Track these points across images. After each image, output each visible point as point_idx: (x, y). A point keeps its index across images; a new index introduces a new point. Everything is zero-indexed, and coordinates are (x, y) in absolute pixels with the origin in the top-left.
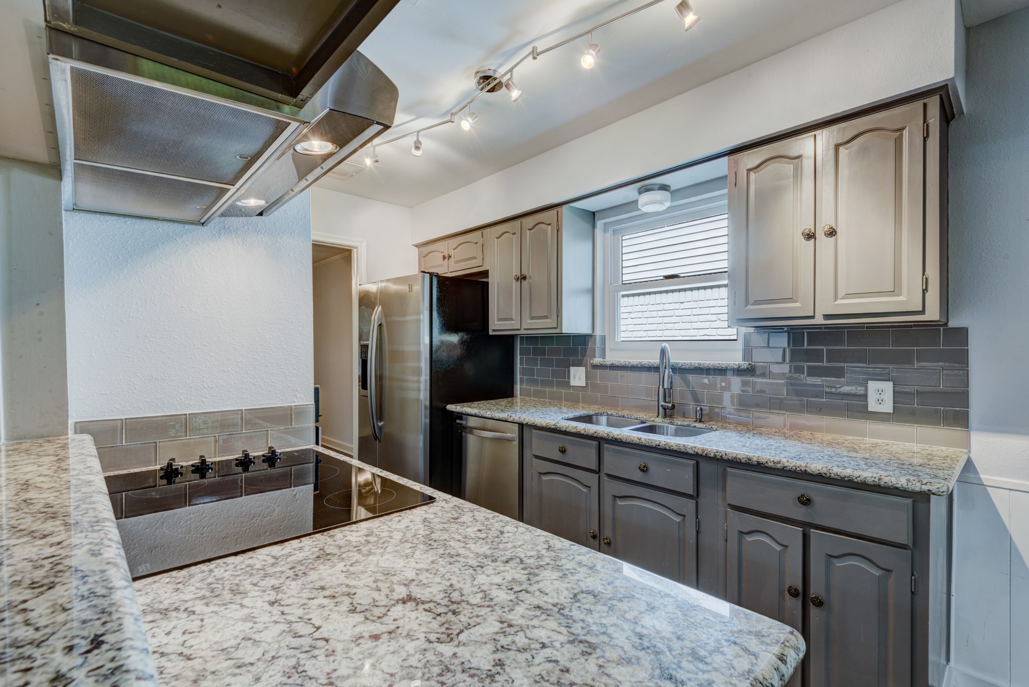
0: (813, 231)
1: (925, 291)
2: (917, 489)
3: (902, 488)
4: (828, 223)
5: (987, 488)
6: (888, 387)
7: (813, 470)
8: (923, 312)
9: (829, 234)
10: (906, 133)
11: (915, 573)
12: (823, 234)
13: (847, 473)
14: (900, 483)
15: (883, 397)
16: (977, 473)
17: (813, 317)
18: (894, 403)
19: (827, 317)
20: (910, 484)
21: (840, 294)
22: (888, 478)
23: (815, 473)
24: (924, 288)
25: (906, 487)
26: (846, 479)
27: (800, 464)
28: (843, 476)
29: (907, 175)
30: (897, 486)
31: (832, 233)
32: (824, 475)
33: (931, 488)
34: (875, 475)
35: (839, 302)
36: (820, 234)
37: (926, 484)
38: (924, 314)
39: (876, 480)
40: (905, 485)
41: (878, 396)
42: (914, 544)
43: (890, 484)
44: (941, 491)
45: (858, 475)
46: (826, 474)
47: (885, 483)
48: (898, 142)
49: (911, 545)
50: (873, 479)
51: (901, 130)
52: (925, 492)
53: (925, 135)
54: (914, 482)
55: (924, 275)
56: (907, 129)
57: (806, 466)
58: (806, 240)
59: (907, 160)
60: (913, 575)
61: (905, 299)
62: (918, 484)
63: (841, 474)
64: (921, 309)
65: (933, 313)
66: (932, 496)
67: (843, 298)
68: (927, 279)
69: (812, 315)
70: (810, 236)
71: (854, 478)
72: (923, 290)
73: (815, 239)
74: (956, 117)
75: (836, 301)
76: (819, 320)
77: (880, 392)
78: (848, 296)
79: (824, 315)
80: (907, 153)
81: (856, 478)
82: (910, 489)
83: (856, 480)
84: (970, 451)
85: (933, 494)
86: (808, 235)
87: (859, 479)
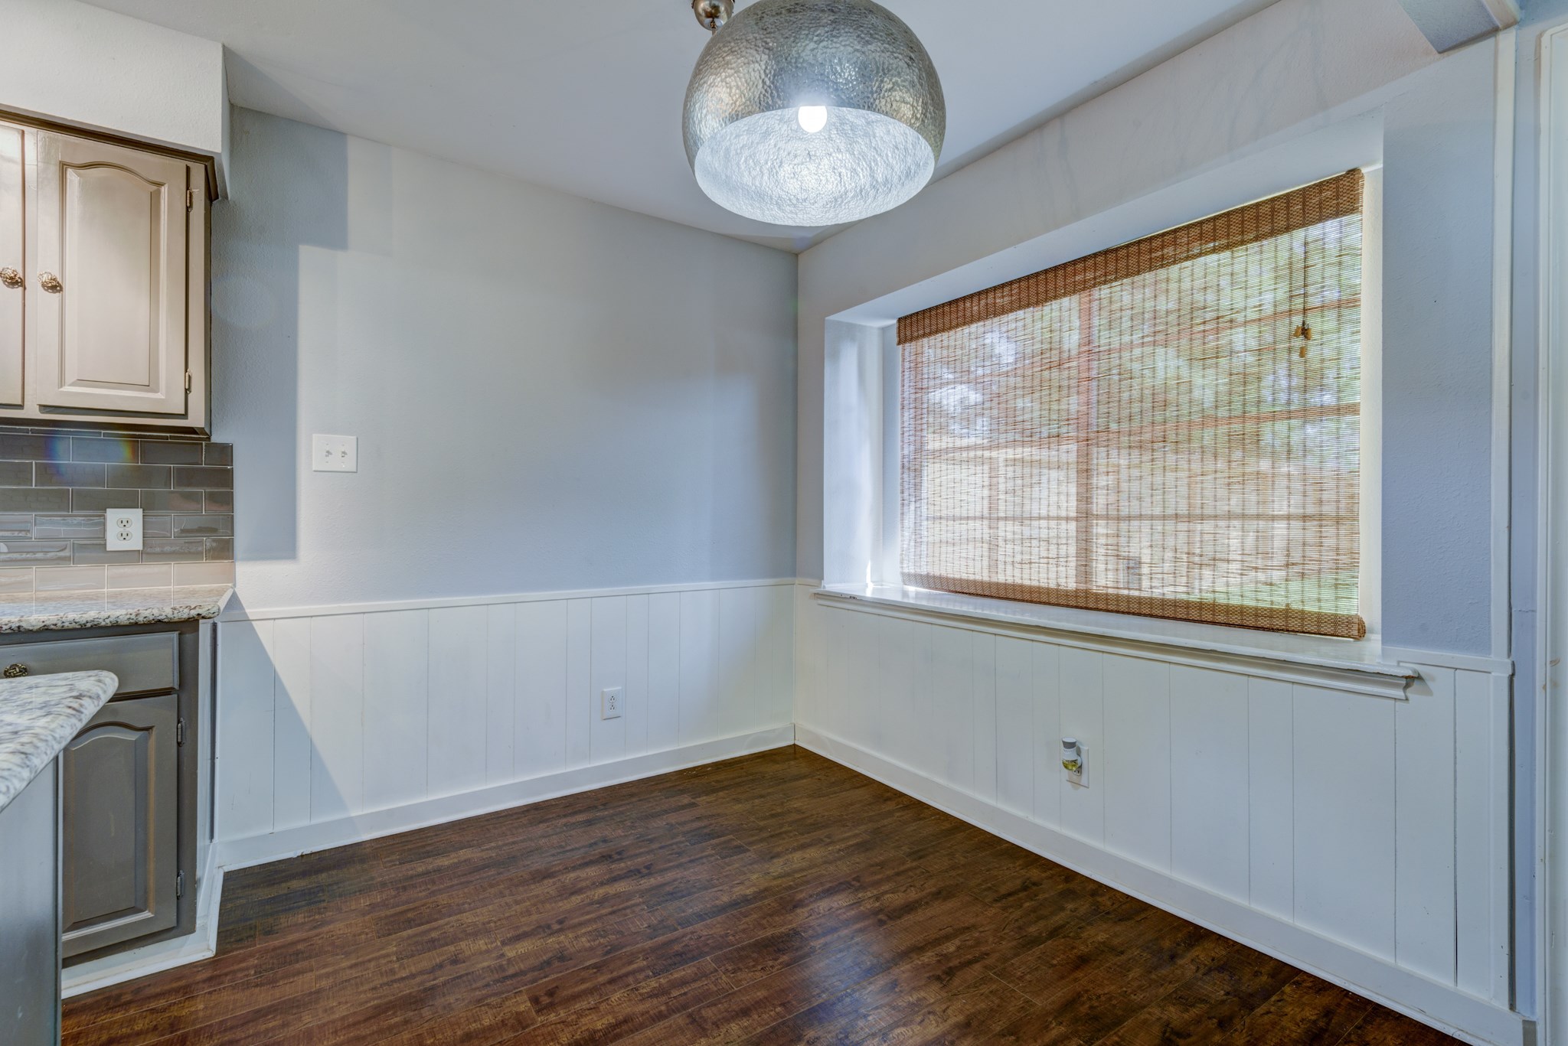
0: (20, 275)
1: (187, 391)
2: (185, 616)
3: (165, 620)
4: (48, 271)
5: (253, 623)
6: (135, 515)
7: (34, 624)
8: (185, 416)
9: (49, 288)
10: (164, 190)
11: (182, 719)
12: (40, 285)
13: (90, 616)
14: (164, 614)
15: (127, 529)
16: (242, 608)
17: (21, 407)
18: (144, 537)
19: (44, 408)
20: (176, 612)
21: (70, 377)
22: (149, 611)
23: (35, 628)
24: (187, 387)
25: (172, 617)
26: (89, 625)
27: (7, 620)
28: (84, 622)
29: (165, 244)
30: (159, 618)
31: (55, 287)
32: (52, 627)
33: (200, 612)
34: (130, 611)
35: (66, 389)
36: (33, 283)
37: (195, 608)
38: (187, 419)
39: (133, 617)
40: (170, 615)
41: (121, 530)
42: (180, 685)
43: (151, 618)
44: (212, 612)
45: (106, 616)
46: (56, 625)
47: (145, 617)
48: (155, 198)
49: (176, 687)
50: (128, 616)
51: (160, 185)
52: (194, 617)
53: (188, 205)
54: (181, 610)
55: (186, 371)
56: (166, 186)
57: (20, 621)
58: (8, 286)
59: (166, 226)
60: (179, 722)
61: (163, 397)
62: (186, 610)
63: (80, 620)
64: (183, 413)
65: (196, 419)
66: (201, 621)
67: (73, 384)
68: (190, 377)
69: (20, 403)
70: (15, 282)
71: (101, 620)
72: (186, 390)
73: (25, 289)
74: (220, 198)
75: (61, 387)
76: (32, 412)
77: (124, 523)
78: (81, 382)
79: (40, 406)
80: (166, 217)
81: (104, 620)
82: (176, 619)
83: (103, 624)
84: (235, 585)
85: (203, 618)
86: (11, 278)
87: (108, 621)
